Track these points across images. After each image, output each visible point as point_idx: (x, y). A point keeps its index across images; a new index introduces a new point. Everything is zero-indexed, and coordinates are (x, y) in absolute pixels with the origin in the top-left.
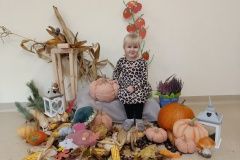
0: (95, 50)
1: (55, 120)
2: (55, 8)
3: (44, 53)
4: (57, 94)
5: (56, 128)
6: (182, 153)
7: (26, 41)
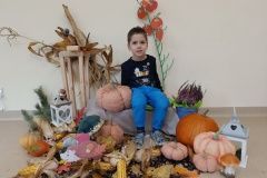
0: (108, 52)
1: (62, 130)
2: (65, 7)
3: (53, 57)
4: (65, 102)
5: (61, 139)
6: (200, 172)
7: (34, 44)
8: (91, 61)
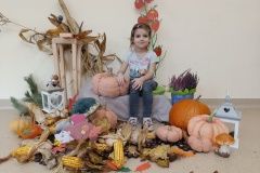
0: (101, 41)
1: (53, 116)
4: (57, 88)
5: (53, 123)
6: (195, 152)
7: (25, 31)
8: (84, 51)
